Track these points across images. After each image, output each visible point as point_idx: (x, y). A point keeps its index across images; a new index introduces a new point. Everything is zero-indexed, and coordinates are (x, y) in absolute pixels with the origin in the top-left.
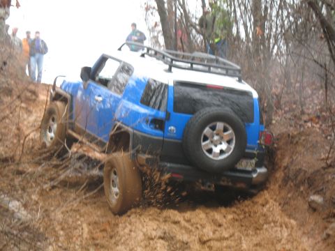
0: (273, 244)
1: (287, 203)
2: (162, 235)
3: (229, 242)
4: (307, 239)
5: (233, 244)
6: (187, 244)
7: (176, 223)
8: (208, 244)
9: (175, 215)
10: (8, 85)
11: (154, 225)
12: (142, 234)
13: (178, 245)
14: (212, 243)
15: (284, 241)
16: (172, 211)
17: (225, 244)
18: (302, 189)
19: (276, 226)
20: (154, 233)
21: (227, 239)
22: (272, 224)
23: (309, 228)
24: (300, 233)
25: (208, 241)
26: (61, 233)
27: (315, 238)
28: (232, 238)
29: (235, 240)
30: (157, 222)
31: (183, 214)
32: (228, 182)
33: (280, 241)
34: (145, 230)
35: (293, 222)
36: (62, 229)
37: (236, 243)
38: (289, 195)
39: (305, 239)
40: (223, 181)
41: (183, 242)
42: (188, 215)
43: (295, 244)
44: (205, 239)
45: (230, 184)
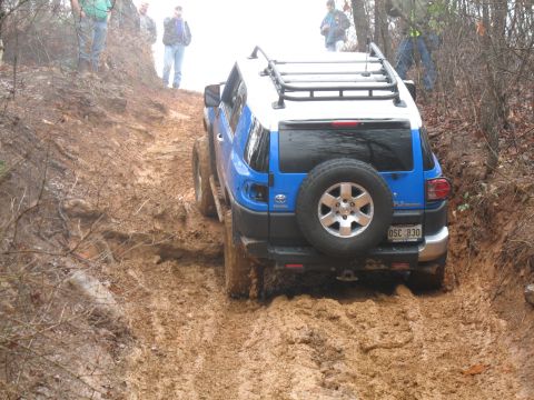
0: (467, 356)
1: (500, 294)
2: (307, 337)
3: (402, 351)
4: (516, 350)
5: (408, 353)
6: (339, 352)
7: (334, 319)
8: (372, 352)
9: (334, 307)
10: (122, 95)
11: (299, 321)
12: (278, 334)
13: (327, 354)
14: (377, 352)
15: (483, 353)
16: (330, 300)
17: (395, 354)
18: (522, 273)
19: (478, 329)
20: (296, 334)
21: (400, 346)
22: (473, 326)
23: (522, 332)
24: (508, 341)
25: (372, 348)
26: (161, 329)
27: (527, 349)
28: (409, 345)
29: (412, 349)
30: (306, 317)
31: (345, 306)
32: (379, 265)
33: (477, 351)
34: (284, 329)
35: (503, 323)
36: (163, 324)
37: (413, 353)
38: (505, 282)
39: (513, 350)
40: (370, 264)
41: (335, 349)
42: (353, 307)
43: (498, 357)
44: (368, 345)
45: (383, 267)
